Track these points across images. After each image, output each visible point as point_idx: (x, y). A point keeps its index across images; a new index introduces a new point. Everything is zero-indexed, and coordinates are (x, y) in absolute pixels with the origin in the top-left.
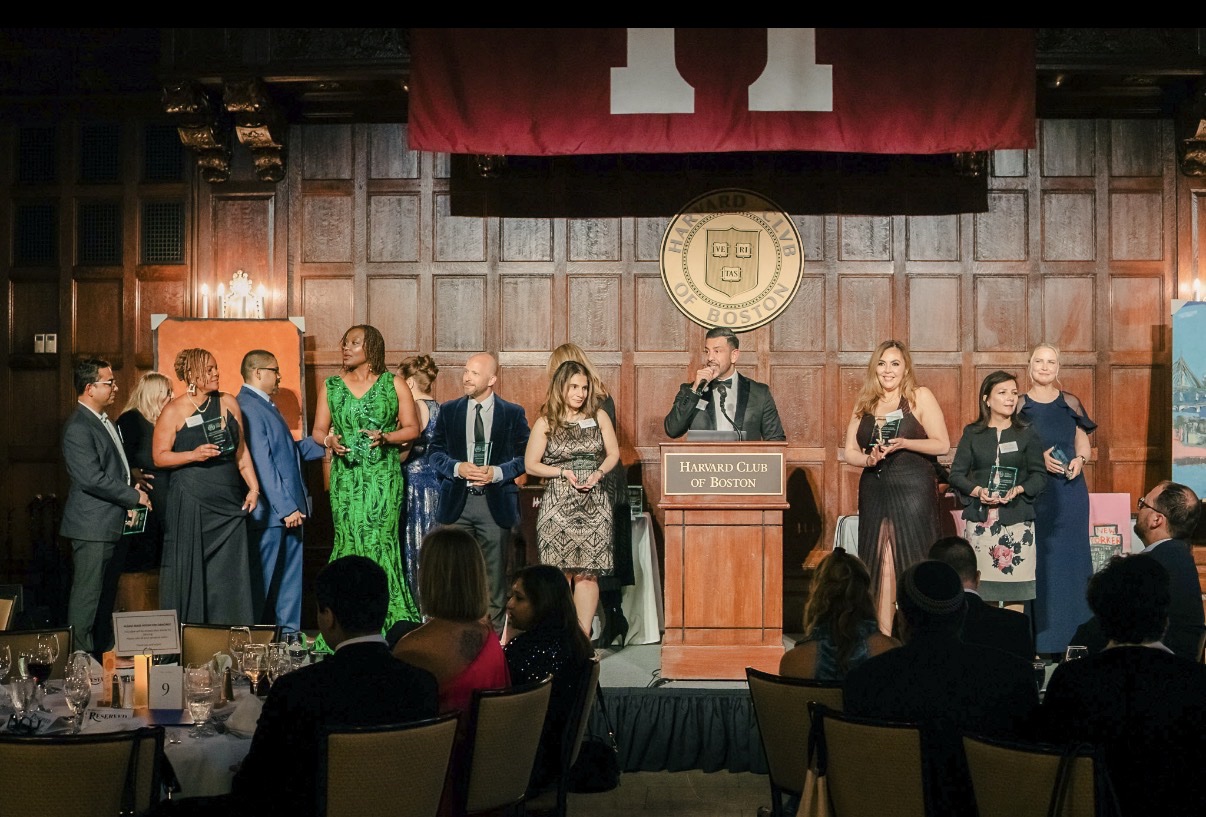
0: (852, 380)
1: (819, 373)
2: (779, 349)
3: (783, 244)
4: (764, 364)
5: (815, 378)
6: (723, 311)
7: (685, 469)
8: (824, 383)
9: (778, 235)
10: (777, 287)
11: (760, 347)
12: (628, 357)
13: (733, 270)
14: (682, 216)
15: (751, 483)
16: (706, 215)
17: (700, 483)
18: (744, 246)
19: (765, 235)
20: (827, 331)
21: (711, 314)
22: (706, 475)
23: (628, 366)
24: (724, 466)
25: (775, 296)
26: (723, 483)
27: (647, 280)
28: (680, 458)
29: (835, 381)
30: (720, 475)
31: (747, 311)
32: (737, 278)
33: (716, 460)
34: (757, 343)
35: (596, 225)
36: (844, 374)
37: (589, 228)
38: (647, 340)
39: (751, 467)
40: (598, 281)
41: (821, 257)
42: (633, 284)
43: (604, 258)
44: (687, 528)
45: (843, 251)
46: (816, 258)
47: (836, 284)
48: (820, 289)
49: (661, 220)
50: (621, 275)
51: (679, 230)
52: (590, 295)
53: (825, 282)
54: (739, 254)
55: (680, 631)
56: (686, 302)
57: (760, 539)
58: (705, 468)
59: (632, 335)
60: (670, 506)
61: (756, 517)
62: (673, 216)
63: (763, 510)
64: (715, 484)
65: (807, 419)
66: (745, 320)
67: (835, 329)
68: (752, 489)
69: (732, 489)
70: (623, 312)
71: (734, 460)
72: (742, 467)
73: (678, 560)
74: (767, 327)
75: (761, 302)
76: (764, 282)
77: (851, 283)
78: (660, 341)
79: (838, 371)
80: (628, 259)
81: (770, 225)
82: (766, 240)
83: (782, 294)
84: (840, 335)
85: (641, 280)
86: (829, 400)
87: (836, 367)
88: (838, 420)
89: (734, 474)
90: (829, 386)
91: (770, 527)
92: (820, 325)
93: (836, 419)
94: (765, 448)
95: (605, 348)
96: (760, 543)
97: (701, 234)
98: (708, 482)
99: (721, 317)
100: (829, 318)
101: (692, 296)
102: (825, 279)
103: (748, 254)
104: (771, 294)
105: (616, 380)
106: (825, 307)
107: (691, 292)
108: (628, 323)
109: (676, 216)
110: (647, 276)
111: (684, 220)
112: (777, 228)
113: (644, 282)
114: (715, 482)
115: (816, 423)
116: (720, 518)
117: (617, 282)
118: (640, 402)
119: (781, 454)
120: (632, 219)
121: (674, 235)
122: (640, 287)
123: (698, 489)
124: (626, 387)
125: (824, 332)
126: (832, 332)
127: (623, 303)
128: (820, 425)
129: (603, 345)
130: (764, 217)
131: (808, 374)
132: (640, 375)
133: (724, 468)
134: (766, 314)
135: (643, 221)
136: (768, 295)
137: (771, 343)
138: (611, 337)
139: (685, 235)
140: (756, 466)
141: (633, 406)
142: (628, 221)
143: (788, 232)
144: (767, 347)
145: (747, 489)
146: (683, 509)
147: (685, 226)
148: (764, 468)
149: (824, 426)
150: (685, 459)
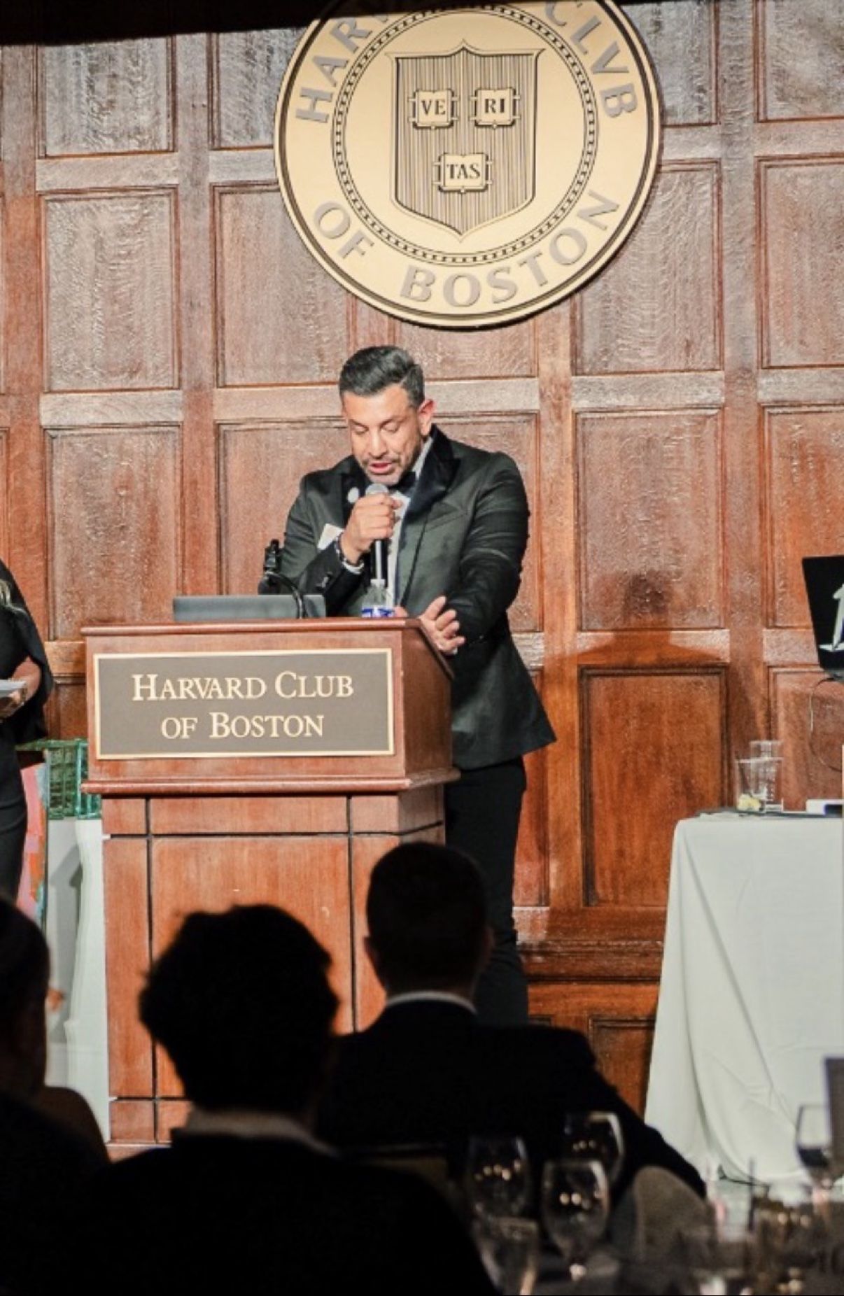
0: (801, 445)
1: (709, 429)
2: (599, 367)
3: (600, 83)
4: (557, 408)
5: (698, 443)
6: (443, 273)
7: (145, 693)
8: (723, 457)
9: (588, 62)
10: (585, 202)
11: (545, 368)
12: (198, 399)
13: (468, 161)
14: (331, 23)
15: (312, 725)
16: (393, 19)
17: (183, 727)
18: (497, 96)
19: (552, 66)
20: (728, 314)
21: (410, 284)
22: (199, 709)
23: (198, 426)
24: (244, 684)
25: (583, 227)
26: (241, 727)
27: (246, 199)
28: (133, 666)
29: (753, 446)
30: (235, 707)
31: (508, 270)
32: (477, 183)
33: (222, 669)
34: (536, 353)
35: (111, 59)
36: (775, 428)
37: (93, 69)
38: (249, 356)
39: (311, 686)
40: (121, 206)
41: (709, 114)
42: (208, 211)
43: (133, 145)
44: (157, 844)
45: (772, 96)
46: (696, 118)
47: (749, 186)
48: (705, 203)
49: (277, 37)
50: (175, 188)
51: (321, 63)
52: (100, 244)
53: (720, 180)
54: (485, 118)
55: (148, 1105)
56: (346, 253)
57: (343, 868)
58: (194, 689)
59: (209, 346)
60: (110, 787)
61: (330, 813)
62: (307, 24)
63: (349, 794)
64: (221, 730)
65: (678, 550)
66: (502, 294)
67: (751, 307)
68: (315, 741)
69: (266, 743)
70: (184, 287)
71: (267, 669)
72: (289, 684)
73: (137, 922)
74: (564, 309)
75: (544, 245)
76: (552, 188)
77: (793, 181)
78: (283, 359)
79: (760, 420)
80: (196, 146)
81: (566, 34)
82: (553, 71)
83: (600, 219)
84: (762, 321)
85: (228, 199)
86: (737, 500)
87: (755, 409)
88: (764, 554)
89: (269, 704)
90: (735, 464)
91: (367, 839)
92: (710, 301)
93: (756, 553)
94: (347, 635)
95: (138, 382)
96: (344, 880)
97: (380, 74)
98: (205, 725)
99: (437, 289)
100: (732, 276)
101: (360, 238)
102: (719, 171)
103: (505, 117)
104: (571, 222)
105: (170, 465)
106: (720, 251)
107: (357, 225)
108: (196, 315)
109: (315, 23)
110: (243, 187)
111: (335, 33)
112: (585, 42)
113: (237, 205)
114: (222, 725)
115: (704, 560)
116: (237, 815)
117: (165, 206)
118: (233, 522)
119: (389, 651)
120: (201, 37)
121: (309, 77)
122: (227, 219)
123: (179, 745)
124: (195, 483)
125: (720, 315)
126: (743, 316)
127: (184, 262)
128: (714, 565)
129: (133, 373)
130: (550, 15)
131: (679, 431)
132: (231, 449)
133: (243, 689)
134: (557, 275)
135: (232, 42)
136: (563, 226)
137: (575, 353)
138: (157, 355)
139: (340, 75)
140: (325, 682)
141: (213, 532)
142: (191, 45)
143: (613, 52)
144: (564, 364)
145: (302, 742)
146: (147, 796)
147: (340, 52)
148: (345, 686)
149: (725, 573)
150: (146, 667)
